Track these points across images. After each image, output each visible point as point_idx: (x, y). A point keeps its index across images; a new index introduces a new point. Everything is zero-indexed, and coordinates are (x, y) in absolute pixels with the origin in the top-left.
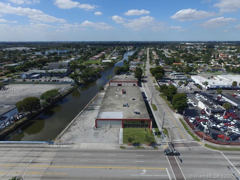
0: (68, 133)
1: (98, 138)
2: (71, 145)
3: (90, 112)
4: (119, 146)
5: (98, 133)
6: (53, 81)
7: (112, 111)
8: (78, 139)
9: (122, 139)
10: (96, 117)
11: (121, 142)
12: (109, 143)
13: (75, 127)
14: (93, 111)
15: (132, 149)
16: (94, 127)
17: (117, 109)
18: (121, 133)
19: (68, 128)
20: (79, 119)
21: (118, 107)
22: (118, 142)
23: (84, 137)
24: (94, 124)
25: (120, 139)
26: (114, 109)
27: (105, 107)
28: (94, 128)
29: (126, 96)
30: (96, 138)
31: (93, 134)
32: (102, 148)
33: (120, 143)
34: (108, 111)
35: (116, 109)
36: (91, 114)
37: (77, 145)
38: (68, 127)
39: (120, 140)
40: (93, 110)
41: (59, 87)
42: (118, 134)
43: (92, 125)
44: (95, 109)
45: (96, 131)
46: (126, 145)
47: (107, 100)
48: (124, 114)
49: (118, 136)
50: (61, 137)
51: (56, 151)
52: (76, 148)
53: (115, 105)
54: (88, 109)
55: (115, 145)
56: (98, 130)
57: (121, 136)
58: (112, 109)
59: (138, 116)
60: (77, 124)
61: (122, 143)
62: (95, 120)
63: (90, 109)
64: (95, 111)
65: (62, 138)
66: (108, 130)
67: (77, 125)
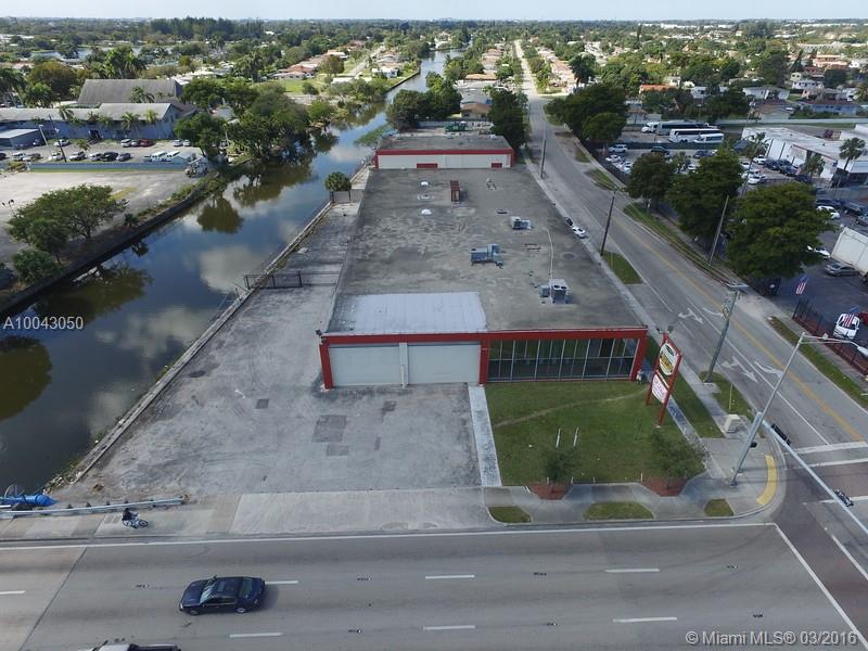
0: (159, 424)
1: (345, 452)
2: (171, 512)
3: (287, 297)
4: (483, 501)
5: (341, 422)
6: (99, 157)
7: (416, 287)
8: (219, 468)
9: (493, 451)
10: (324, 329)
11: (491, 479)
12: (419, 486)
13: (200, 385)
14: (304, 293)
15: (567, 521)
16: (317, 383)
17: (443, 278)
18: (480, 413)
19: (159, 397)
20: (227, 337)
21: (446, 267)
22: (472, 476)
23: (259, 451)
24: (315, 368)
25: (481, 453)
26: (423, 276)
27: (371, 267)
28: (315, 389)
29: (473, 211)
30: (330, 452)
31: (311, 429)
32: (377, 525)
33: (485, 482)
34: (394, 289)
35: (432, 276)
36: (293, 307)
37: (209, 513)
38: (160, 385)
39: (482, 465)
40: (301, 285)
41: (128, 184)
42: (464, 422)
43: (302, 374)
44: (315, 279)
45: (325, 405)
46: (525, 499)
47: (378, 231)
48: (485, 305)
49: (465, 435)
50: (111, 456)
51: (60, 568)
52: (202, 531)
53: (427, 255)
54: (279, 282)
55: (455, 496)
56: (339, 401)
57: (483, 437)
58: (415, 277)
59: (571, 314)
60: (215, 366)
61: (499, 484)
62: (319, 341)
63: (289, 283)
64: (313, 295)
65: (116, 460)
66: (398, 399)
67: (215, 372)
